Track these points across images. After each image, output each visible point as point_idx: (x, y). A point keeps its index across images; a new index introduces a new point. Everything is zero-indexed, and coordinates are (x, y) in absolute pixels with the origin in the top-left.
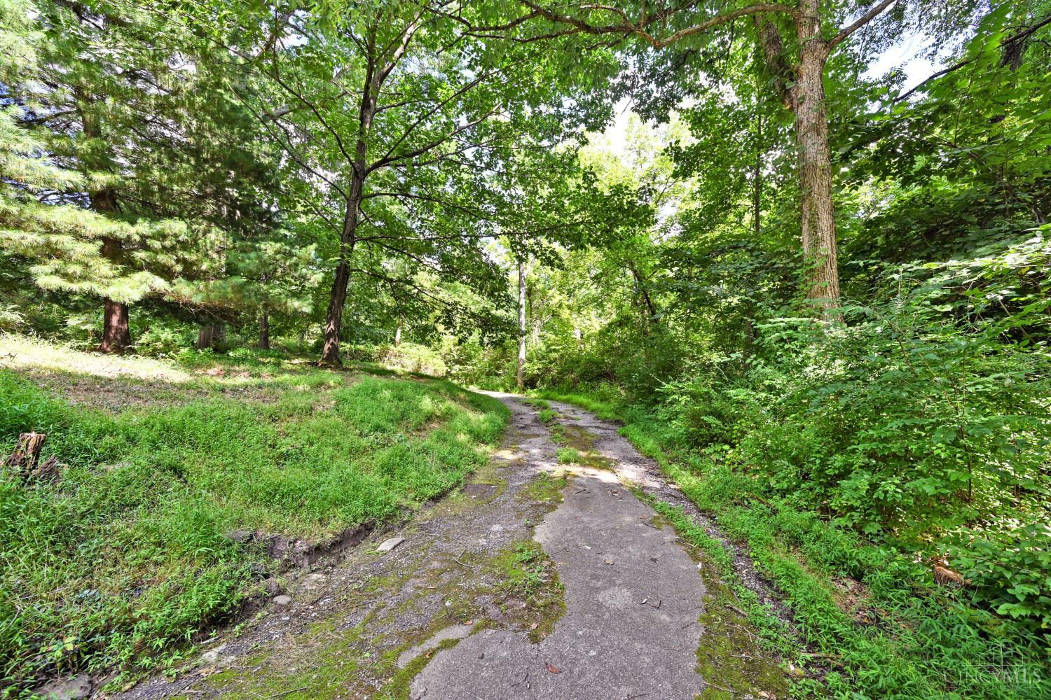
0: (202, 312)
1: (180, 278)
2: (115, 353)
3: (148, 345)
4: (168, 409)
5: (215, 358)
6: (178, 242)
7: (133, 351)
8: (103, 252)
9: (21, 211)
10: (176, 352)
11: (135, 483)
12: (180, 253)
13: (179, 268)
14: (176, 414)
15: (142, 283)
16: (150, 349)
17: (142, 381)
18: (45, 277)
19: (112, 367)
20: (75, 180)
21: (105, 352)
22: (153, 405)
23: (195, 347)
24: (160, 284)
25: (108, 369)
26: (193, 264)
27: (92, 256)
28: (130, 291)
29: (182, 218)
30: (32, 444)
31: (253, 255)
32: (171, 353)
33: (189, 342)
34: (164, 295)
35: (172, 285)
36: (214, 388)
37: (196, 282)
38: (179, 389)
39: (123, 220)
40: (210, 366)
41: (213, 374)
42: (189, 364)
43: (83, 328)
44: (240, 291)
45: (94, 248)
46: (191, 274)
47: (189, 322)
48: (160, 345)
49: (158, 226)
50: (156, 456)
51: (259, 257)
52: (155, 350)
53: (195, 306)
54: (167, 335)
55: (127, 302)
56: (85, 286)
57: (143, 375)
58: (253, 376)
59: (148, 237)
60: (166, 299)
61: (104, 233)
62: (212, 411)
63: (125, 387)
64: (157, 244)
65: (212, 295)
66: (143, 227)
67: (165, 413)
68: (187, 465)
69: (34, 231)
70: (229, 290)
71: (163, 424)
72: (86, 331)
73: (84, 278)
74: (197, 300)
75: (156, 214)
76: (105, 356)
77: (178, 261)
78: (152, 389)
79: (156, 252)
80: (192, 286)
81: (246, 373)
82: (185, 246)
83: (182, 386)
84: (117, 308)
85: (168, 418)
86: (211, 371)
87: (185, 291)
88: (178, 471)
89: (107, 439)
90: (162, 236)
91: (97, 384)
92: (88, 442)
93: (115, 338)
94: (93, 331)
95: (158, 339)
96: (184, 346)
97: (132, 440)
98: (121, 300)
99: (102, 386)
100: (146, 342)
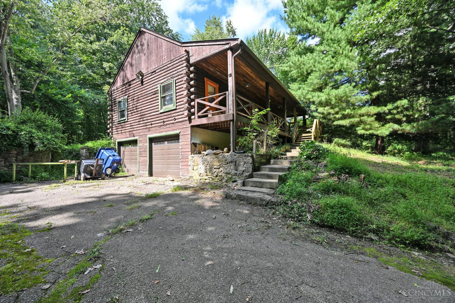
0: (416, 136)
1: (405, 123)
2: (380, 154)
3: (391, 151)
4: (400, 174)
5: (423, 157)
6: (404, 108)
7: (386, 153)
8: (376, 119)
9: (354, 113)
10: (403, 154)
11: (389, 195)
12: (405, 113)
13: (404, 119)
14: (404, 176)
15: (389, 128)
16: (393, 153)
17: (390, 164)
18: (360, 131)
19: (379, 159)
20: (368, 98)
21: (376, 154)
22: (395, 173)
23: (412, 151)
24: (396, 127)
25: (378, 160)
26: (411, 115)
27: (373, 121)
28: (385, 131)
29: (405, 98)
30: (363, 177)
31: (444, 105)
32: (401, 154)
33: (410, 150)
34: (398, 131)
35: (401, 126)
36: (421, 169)
37: (412, 124)
38: (405, 168)
39: (382, 106)
40: (420, 160)
41: (422, 163)
42: (410, 159)
43: (367, 145)
44: (436, 124)
45: (373, 119)
46: (410, 120)
47: (410, 141)
48: (396, 151)
49: (396, 105)
50: (396, 189)
51: (448, 105)
52: (394, 153)
53: (412, 134)
54: (400, 147)
55: (384, 135)
56: (371, 132)
57: (390, 162)
58: (444, 165)
59: (391, 110)
60: (399, 132)
61: (376, 112)
62: (420, 178)
63: (384, 166)
64: (395, 111)
65: (420, 128)
66: (390, 106)
67: (399, 175)
68: (407, 195)
69: (357, 117)
70: (430, 124)
71: (398, 179)
72: (368, 146)
73: (370, 129)
74: (413, 131)
75: (394, 99)
76: (377, 155)
77: (404, 116)
78: (394, 167)
79: (394, 114)
80: (410, 126)
81: (440, 164)
82: (407, 109)
83: (406, 167)
84: (380, 138)
85: (400, 177)
86: (420, 162)
87: (407, 128)
88: (404, 196)
89: (380, 180)
90: (397, 108)
91: (375, 164)
92: (375, 180)
93: (379, 149)
94: (371, 146)
95: (395, 149)
96: (407, 151)
97: (388, 182)
98: (382, 135)
99: (377, 165)
100: (390, 150)
